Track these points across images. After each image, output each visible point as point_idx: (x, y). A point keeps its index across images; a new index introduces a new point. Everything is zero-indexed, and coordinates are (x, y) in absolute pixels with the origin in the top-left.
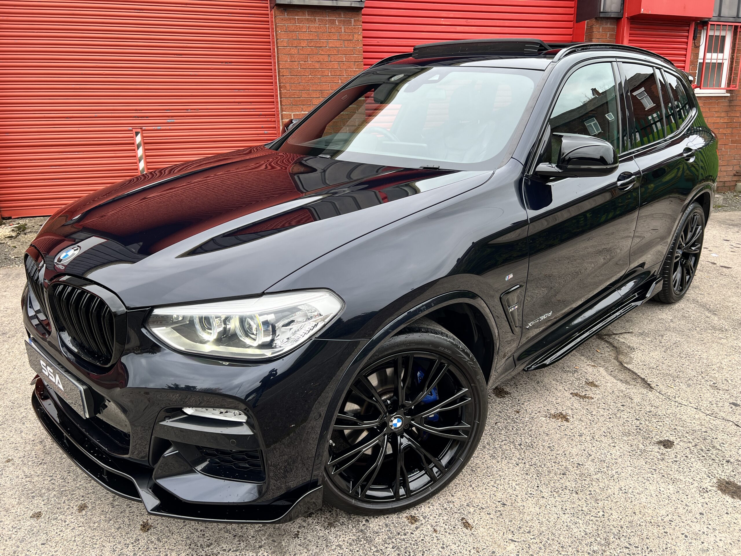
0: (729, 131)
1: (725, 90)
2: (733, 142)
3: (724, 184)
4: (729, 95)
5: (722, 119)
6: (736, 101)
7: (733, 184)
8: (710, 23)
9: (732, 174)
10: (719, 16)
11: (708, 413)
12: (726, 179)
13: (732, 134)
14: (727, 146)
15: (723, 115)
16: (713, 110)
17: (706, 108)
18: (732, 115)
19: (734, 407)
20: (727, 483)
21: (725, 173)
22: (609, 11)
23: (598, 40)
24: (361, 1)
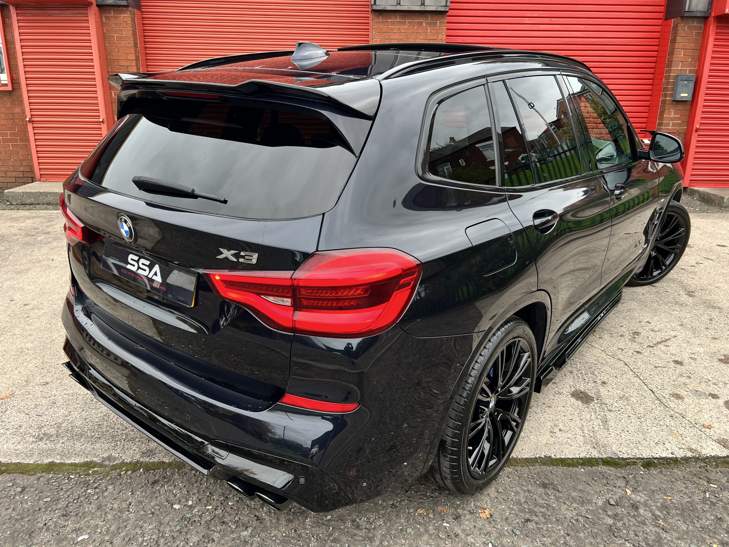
11: (610, 354)
19: (635, 353)
20: (581, 392)
22: (695, 10)
23: (683, 38)
24: (446, 6)
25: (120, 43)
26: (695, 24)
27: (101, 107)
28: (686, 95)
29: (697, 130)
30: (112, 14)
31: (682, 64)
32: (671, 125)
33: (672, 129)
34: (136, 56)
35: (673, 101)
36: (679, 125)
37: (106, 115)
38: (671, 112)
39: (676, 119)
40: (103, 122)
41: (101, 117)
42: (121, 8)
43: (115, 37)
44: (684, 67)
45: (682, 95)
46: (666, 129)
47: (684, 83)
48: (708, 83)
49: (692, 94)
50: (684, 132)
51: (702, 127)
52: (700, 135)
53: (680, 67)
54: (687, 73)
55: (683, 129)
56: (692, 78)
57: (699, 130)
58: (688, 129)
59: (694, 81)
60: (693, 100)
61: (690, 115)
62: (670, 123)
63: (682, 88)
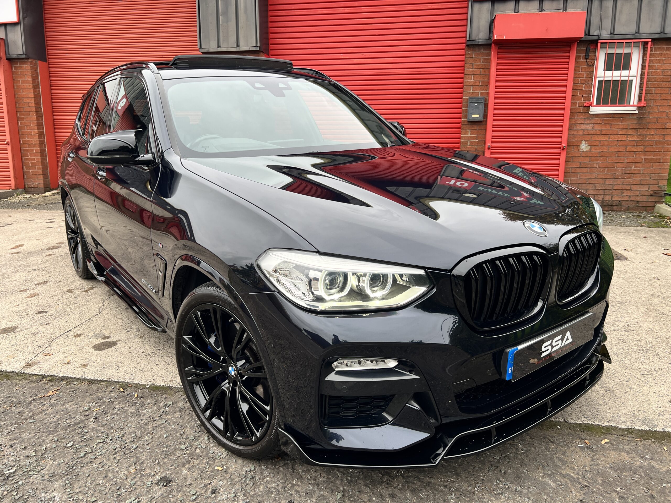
0: (640, 149)
1: (636, 107)
2: (646, 160)
3: (637, 203)
4: (637, 112)
5: (629, 136)
6: (648, 118)
7: (650, 204)
8: (599, 41)
9: (647, 193)
10: (612, 33)
12: (638, 199)
13: (644, 152)
14: (638, 165)
15: (630, 132)
16: (617, 127)
17: (606, 125)
18: (643, 132)
21: (638, 193)
22: (477, 39)
23: (471, 64)
24: (257, 46)
25: (24, 85)
26: (482, 51)
27: (7, 133)
28: (478, 116)
29: (489, 149)
30: (19, 65)
31: (473, 88)
32: (469, 144)
33: (470, 148)
34: (34, 95)
35: (469, 121)
36: (478, 143)
37: (11, 138)
38: (468, 131)
39: (473, 138)
40: (8, 144)
41: (7, 141)
42: (23, 60)
43: (21, 81)
44: (475, 91)
45: (474, 116)
46: (464, 147)
47: (474, 105)
48: (495, 104)
49: (482, 115)
50: (482, 150)
51: (493, 145)
52: (491, 153)
53: (471, 90)
54: (479, 96)
55: (481, 147)
56: (482, 100)
57: (491, 148)
58: (485, 147)
59: (484, 102)
60: (487, 120)
61: (485, 135)
62: (468, 142)
63: (473, 110)
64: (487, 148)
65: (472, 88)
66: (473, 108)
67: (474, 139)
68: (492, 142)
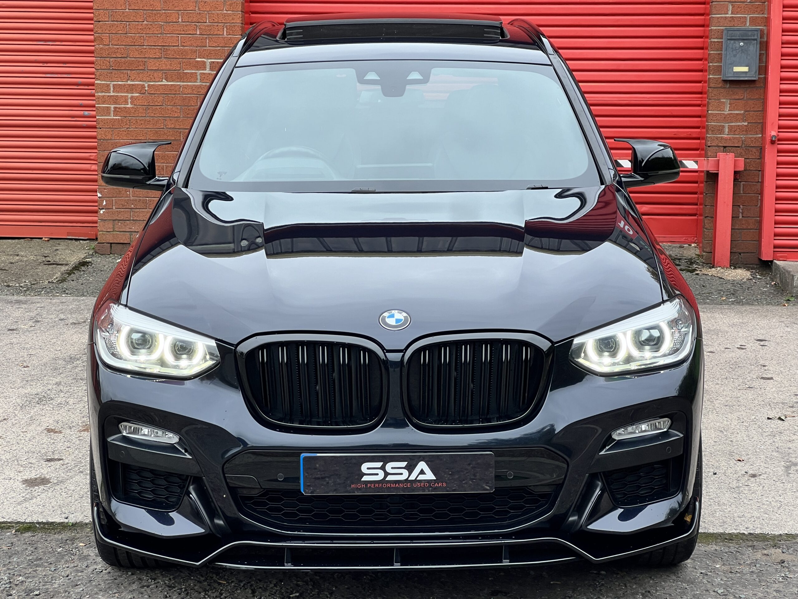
28: (745, 69)
29: (773, 142)
31: (733, 7)
32: (727, 130)
35: (725, 81)
36: (746, 130)
38: (724, 103)
39: (736, 118)
44: (737, 13)
45: (737, 69)
46: (717, 138)
47: (737, 45)
48: (783, 43)
49: (755, 68)
50: (758, 144)
51: (782, 135)
52: (779, 151)
53: (730, 12)
54: (748, 24)
55: (755, 138)
56: (754, 36)
57: (779, 140)
58: (763, 138)
59: (759, 40)
60: (766, 80)
61: (764, 110)
62: (723, 127)
63: (735, 56)
64: (768, 140)
65: (730, 7)
66: (735, 53)
67: (737, 121)
68: (780, 127)
